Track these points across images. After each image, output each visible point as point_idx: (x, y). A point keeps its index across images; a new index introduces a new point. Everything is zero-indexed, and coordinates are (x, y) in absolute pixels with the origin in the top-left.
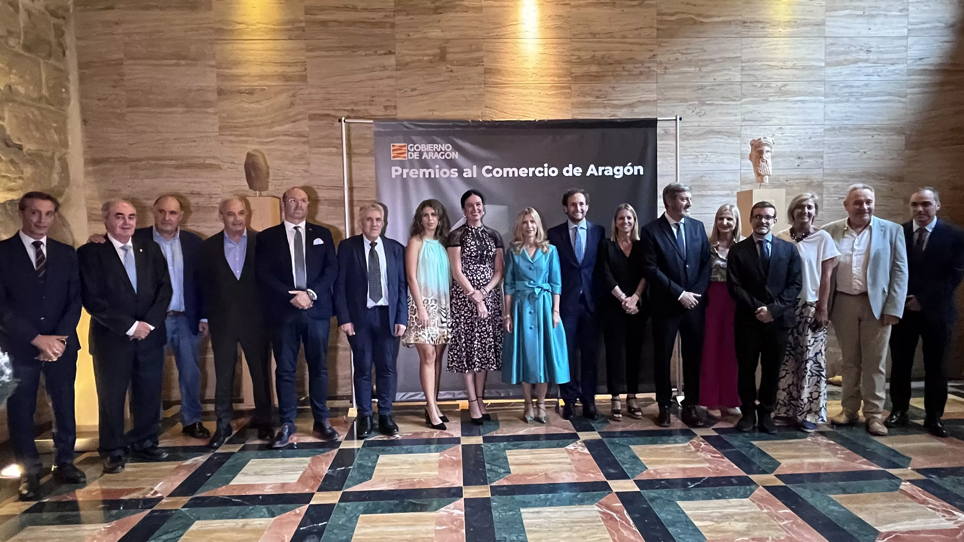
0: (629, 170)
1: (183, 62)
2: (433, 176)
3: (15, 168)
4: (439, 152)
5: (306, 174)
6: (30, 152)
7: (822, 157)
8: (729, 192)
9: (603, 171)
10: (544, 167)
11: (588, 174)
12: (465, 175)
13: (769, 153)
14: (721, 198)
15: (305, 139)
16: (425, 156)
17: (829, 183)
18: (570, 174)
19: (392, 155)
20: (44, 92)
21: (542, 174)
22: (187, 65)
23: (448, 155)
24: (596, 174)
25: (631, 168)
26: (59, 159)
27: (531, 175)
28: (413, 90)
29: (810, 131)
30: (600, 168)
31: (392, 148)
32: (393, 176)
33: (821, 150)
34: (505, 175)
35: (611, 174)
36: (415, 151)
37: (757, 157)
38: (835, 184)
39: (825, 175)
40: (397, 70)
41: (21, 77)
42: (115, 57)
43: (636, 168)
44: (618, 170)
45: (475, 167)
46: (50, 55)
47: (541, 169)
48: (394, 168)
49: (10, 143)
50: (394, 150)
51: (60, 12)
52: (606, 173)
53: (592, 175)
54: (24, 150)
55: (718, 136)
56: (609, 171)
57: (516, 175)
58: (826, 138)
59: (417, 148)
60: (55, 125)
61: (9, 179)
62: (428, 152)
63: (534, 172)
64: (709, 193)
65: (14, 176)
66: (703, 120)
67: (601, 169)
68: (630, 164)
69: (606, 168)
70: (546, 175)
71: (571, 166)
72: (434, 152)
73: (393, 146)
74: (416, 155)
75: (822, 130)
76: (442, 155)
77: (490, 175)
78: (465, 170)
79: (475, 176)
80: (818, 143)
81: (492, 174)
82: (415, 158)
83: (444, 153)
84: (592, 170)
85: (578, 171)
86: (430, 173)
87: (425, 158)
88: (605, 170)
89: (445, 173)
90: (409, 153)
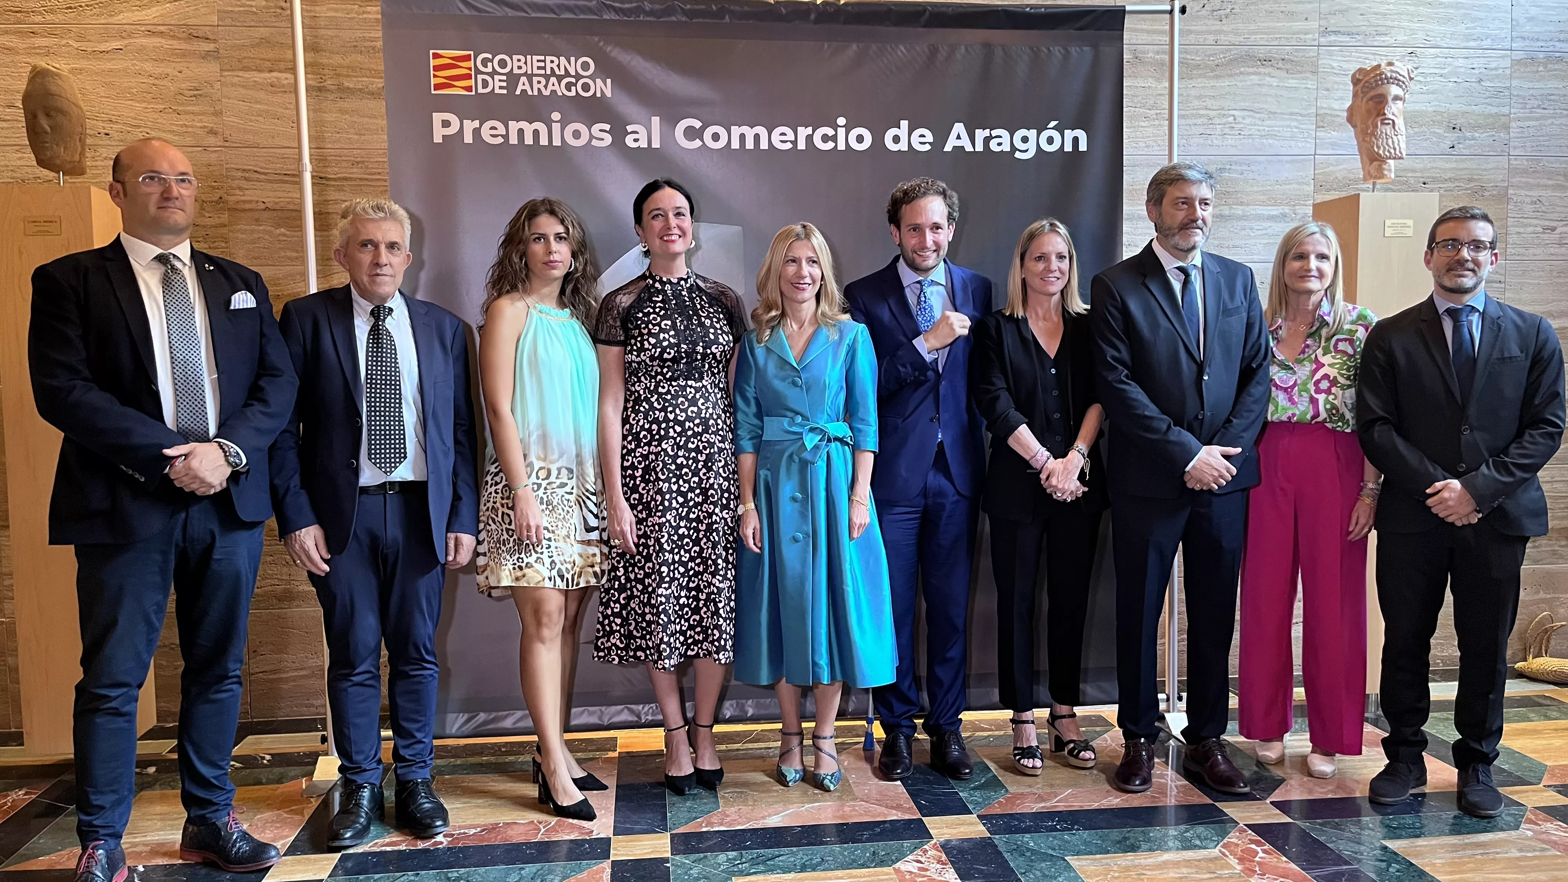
0: (1050, 141)
2: (544, 141)
4: (560, 79)
5: (212, 140)
7: (1507, 128)
8: (1287, 210)
9: (987, 140)
10: (835, 127)
11: (948, 148)
12: (629, 141)
13: (1400, 103)
14: (1267, 224)
15: (212, 47)
16: (523, 85)
17: (1523, 192)
18: (903, 146)
19: (433, 81)
21: (830, 145)
23: (586, 87)
24: (969, 148)
25: (1056, 135)
27: (801, 145)
29: (1478, 63)
30: (978, 132)
31: (433, 62)
32: (438, 139)
33: (1505, 110)
34: (735, 145)
35: (1007, 148)
36: (494, 73)
37: (1369, 112)
38: (1535, 193)
39: (1512, 171)
43: (1069, 134)
44: (1025, 140)
45: (656, 120)
47: (830, 132)
48: (438, 118)
50: (437, 68)
52: (993, 146)
53: (959, 149)
55: (1262, 70)
56: (1001, 140)
57: (764, 145)
58: (1515, 83)
59: (502, 63)
62: (530, 77)
63: (809, 138)
64: (1239, 210)
66: (1225, 28)
67: (980, 135)
68: (1053, 124)
69: (995, 133)
70: (841, 146)
71: (904, 124)
72: (547, 78)
73: (436, 56)
75: (1507, 63)
76: (568, 87)
77: (698, 143)
78: (630, 128)
79: (656, 144)
80: (1498, 93)
81: (702, 140)
82: (497, 91)
83: (573, 80)
84: (959, 137)
85: (923, 140)
86: (536, 133)
87: (524, 91)
88: (991, 138)
89: (577, 135)
90: (480, 77)
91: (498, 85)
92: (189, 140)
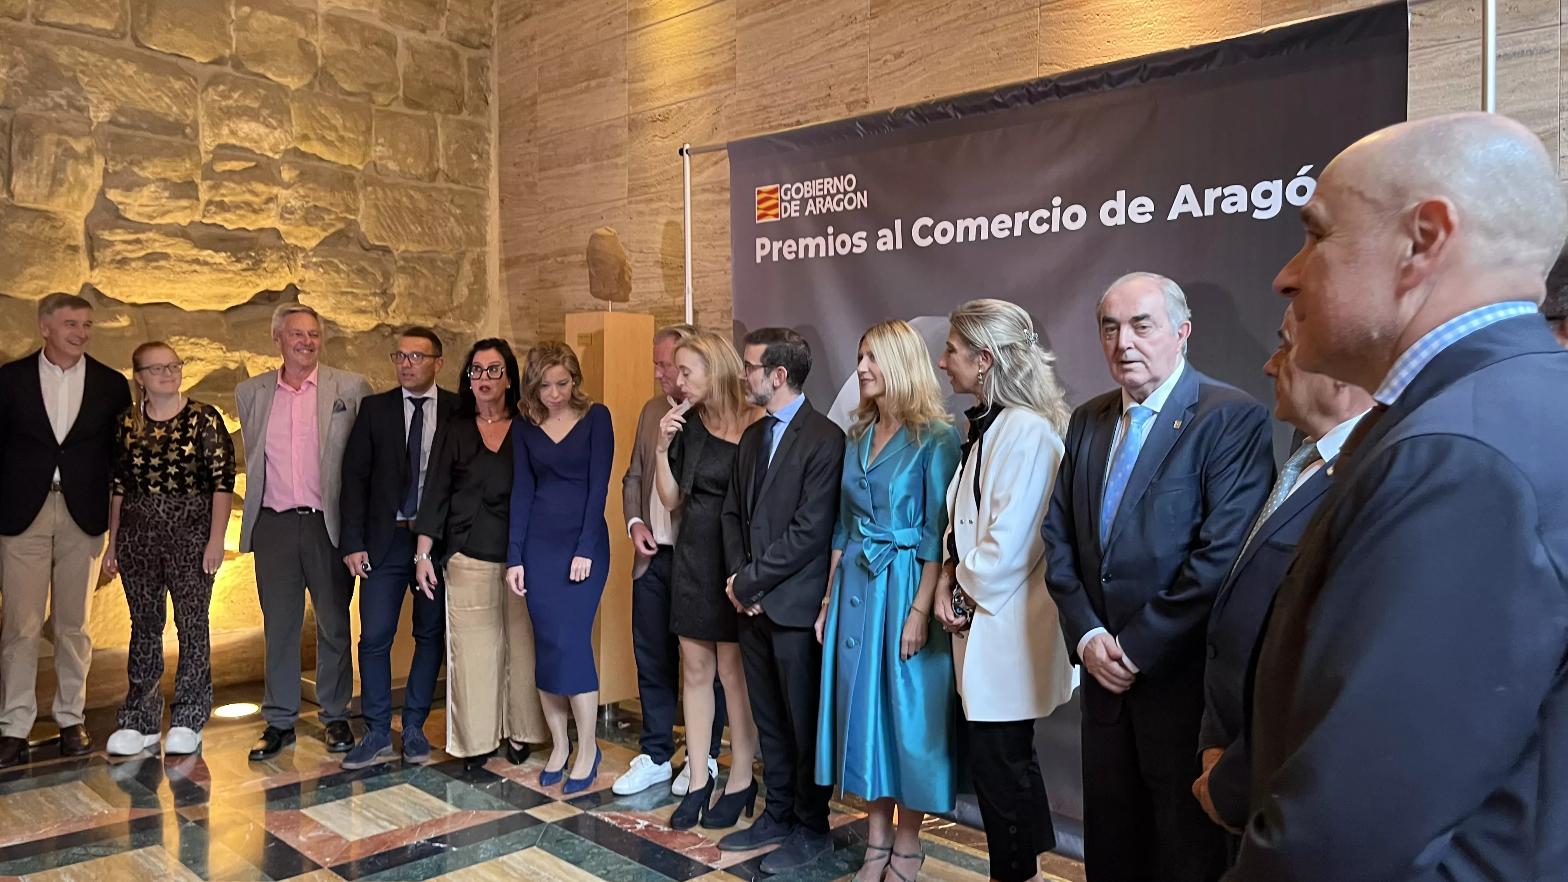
0: (1301, 191)
1: (593, 83)
2: (822, 254)
3: (364, 279)
4: (833, 197)
6: (408, 255)
9: (1218, 201)
10: (1050, 208)
11: (1173, 216)
12: (880, 245)
16: (810, 207)
18: (1120, 220)
19: (757, 213)
20: (442, 165)
21: (1045, 227)
22: (599, 86)
23: (851, 201)
24: (1197, 213)
25: (1309, 183)
26: (473, 263)
27: (1018, 232)
28: (898, 56)
30: (1208, 192)
31: (757, 198)
32: (758, 260)
34: (960, 238)
35: (1243, 207)
36: (793, 199)
40: (874, 16)
41: (390, 146)
42: (530, 93)
44: (1267, 194)
45: (898, 223)
46: (459, 108)
47: (1045, 213)
48: (759, 241)
49: (365, 244)
50: (760, 202)
51: (475, 39)
52: (1227, 208)
53: (1186, 216)
54: (395, 253)
56: (1237, 199)
57: (984, 236)
59: (798, 191)
60: (458, 211)
61: (355, 295)
62: (814, 198)
63: (1026, 223)
65: (367, 292)
67: (1210, 195)
69: (1228, 191)
70: (1056, 228)
71: (1121, 195)
72: (824, 197)
73: (759, 192)
74: (794, 208)
76: (839, 203)
77: (929, 241)
78: (880, 233)
81: (933, 237)
82: (793, 215)
83: (842, 196)
84: (1185, 202)
85: (1142, 210)
86: (817, 246)
87: (811, 212)
88: (1223, 197)
89: (843, 244)
90: (783, 204)
91: (793, 210)
92: (718, 267)
